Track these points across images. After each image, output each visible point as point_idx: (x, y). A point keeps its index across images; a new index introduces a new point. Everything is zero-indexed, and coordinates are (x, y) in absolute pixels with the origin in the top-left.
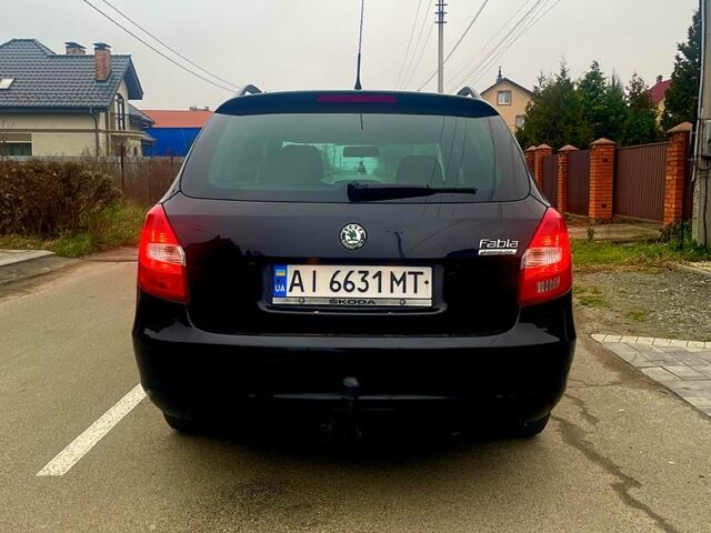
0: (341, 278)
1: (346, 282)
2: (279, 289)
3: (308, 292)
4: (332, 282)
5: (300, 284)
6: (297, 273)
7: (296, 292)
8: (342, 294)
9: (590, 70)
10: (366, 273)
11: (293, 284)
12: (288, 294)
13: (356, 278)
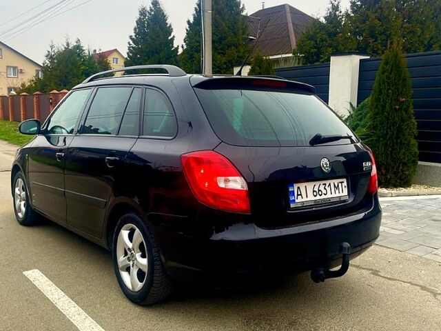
0: (316, 189)
1: (319, 191)
2: (292, 198)
3: (305, 199)
4: (314, 191)
5: (301, 195)
6: (299, 188)
7: (299, 200)
8: (318, 197)
9: (75, 44)
10: (325, 184)
11: (298, 195)
12: (297, 201)
13: (322, 188)
